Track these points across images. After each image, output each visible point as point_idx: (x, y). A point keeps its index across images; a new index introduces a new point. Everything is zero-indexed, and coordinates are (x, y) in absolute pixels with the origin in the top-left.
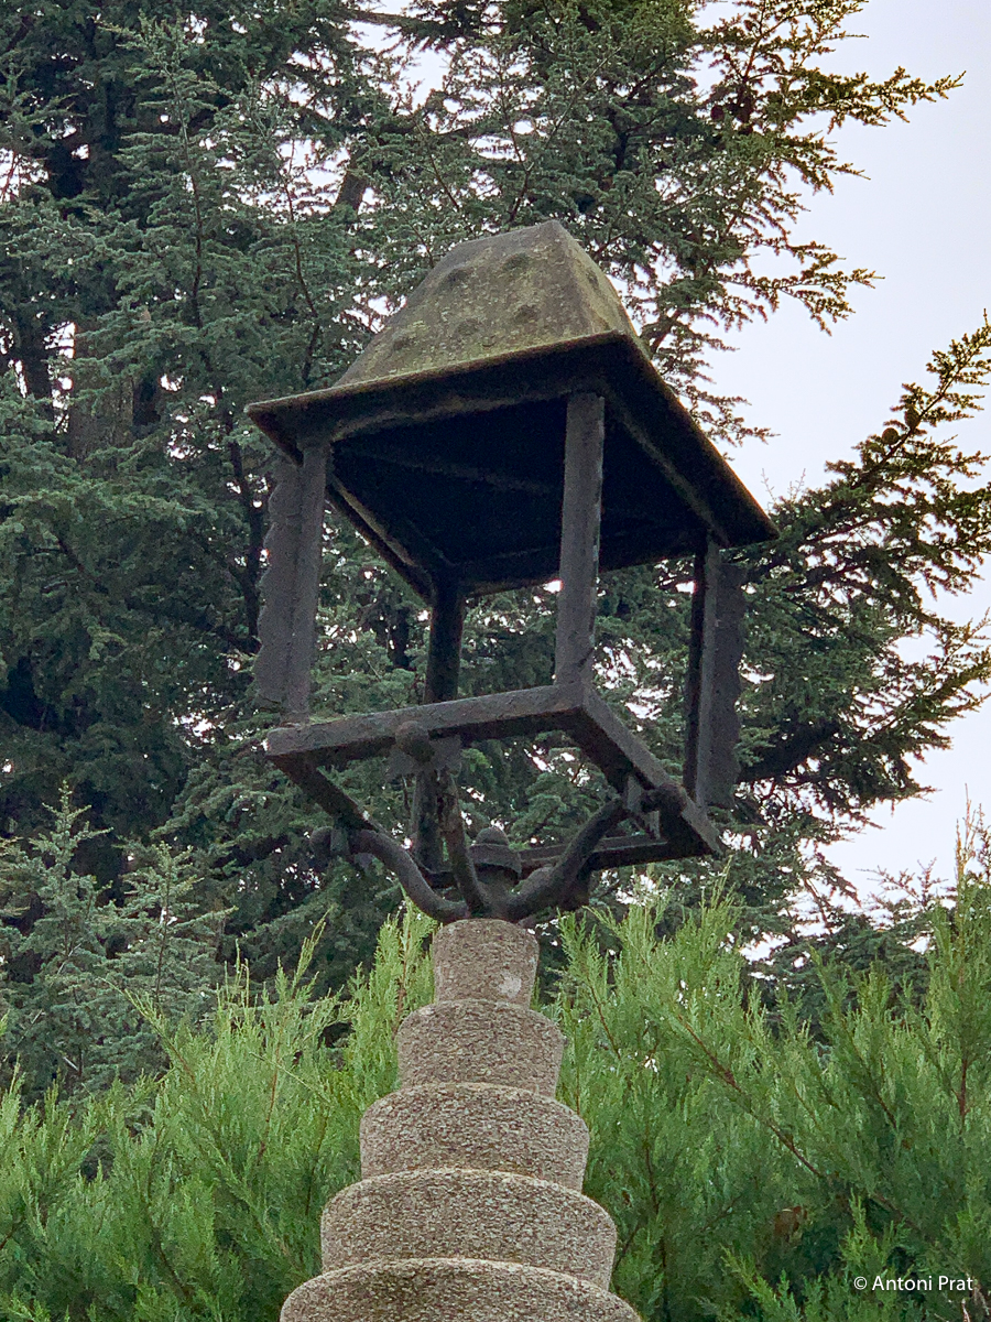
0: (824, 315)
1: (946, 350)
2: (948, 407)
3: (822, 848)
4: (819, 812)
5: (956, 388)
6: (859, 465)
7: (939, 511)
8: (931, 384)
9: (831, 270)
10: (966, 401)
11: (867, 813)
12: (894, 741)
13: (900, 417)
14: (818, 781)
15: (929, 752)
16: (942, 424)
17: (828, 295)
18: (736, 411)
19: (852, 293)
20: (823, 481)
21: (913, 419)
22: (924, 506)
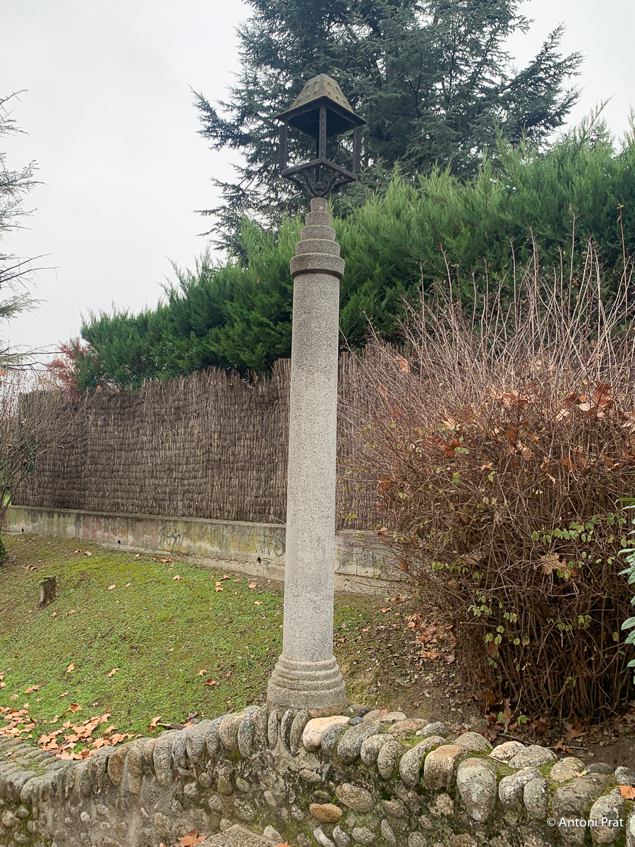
0: (525, 30)
1: (552, 33)
2: (553, 45)
3: (546, 138)
4: (545, 131)
5: (555, 40)
6: (536, 61)
7: (554, 67)
8: (549, 41)
9: (525, 21)
10: (557, 43)
11: (555, 129)
12: (559, 114)
13: (544, 49)
14: (544, 125)
15: (566, 115)
16: (553, 49)
17: (525, 26)
18: (508, 54)
19: (530, 25)
20: (528, 66)
21: (546, 49)
22: (550, 67)
